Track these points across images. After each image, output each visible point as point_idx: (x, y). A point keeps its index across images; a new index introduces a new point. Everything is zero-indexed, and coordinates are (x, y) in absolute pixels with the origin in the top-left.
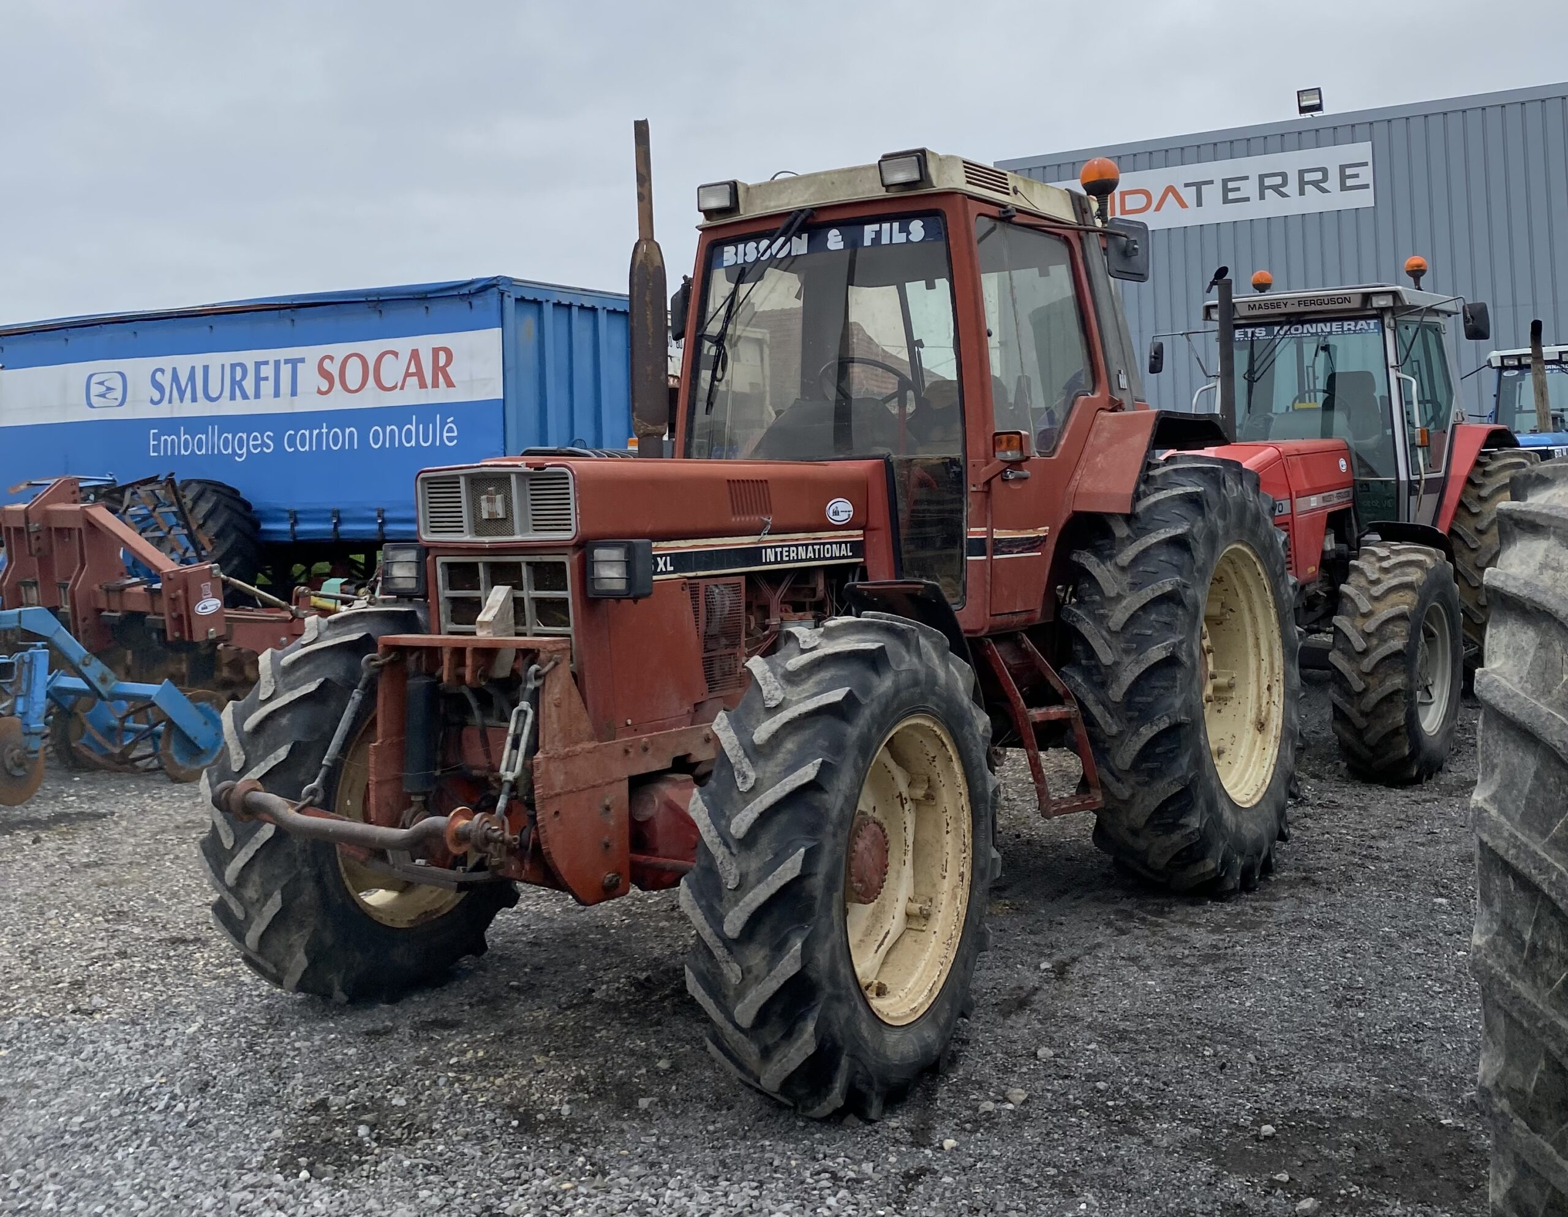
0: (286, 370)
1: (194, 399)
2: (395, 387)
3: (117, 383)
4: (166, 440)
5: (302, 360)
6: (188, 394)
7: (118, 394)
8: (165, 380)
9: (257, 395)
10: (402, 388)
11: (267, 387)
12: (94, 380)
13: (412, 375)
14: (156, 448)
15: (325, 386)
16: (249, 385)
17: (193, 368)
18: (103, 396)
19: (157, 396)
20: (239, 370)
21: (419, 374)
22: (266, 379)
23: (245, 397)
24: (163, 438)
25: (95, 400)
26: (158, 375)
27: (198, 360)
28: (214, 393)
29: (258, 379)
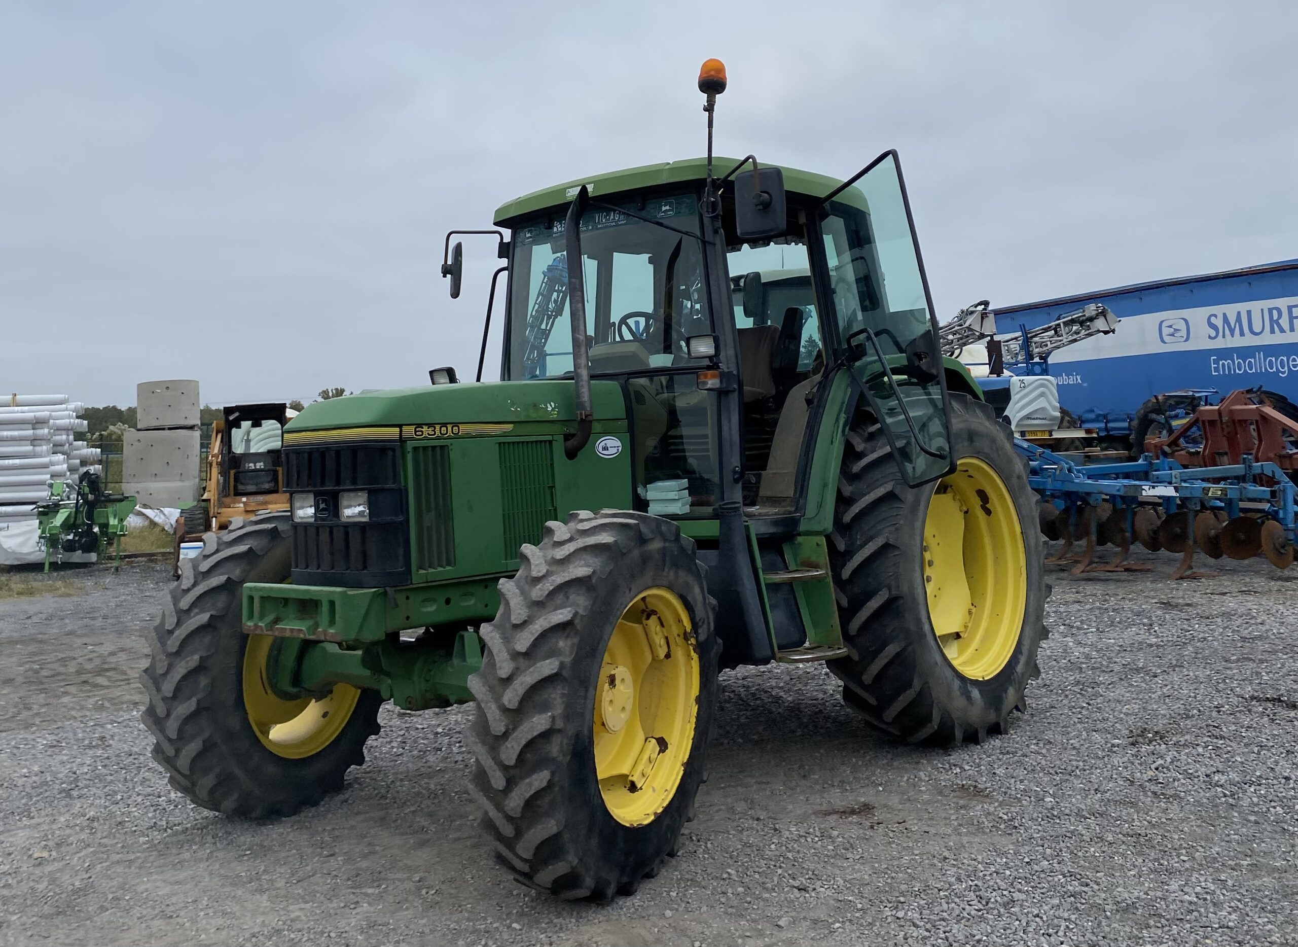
1: (1242, 334)
3: (1182, 326)
6: (1237, 331)
7: (1184, 333)
8: (1218, 322)
9: (1292, 330)
12: (1164, 325)
14: (1217, 370)
16: (1284, 322)
17: (1239, 313)
18: (1172, 335)
19: (1213, 334)
20: (1275, 313)
23: (1282, 331)
24: (1221, 363)
25: (1166, 338)
26: (1213, 319)
27: (1243, 307)
28: (1257, 329)
29: (1292, 318)
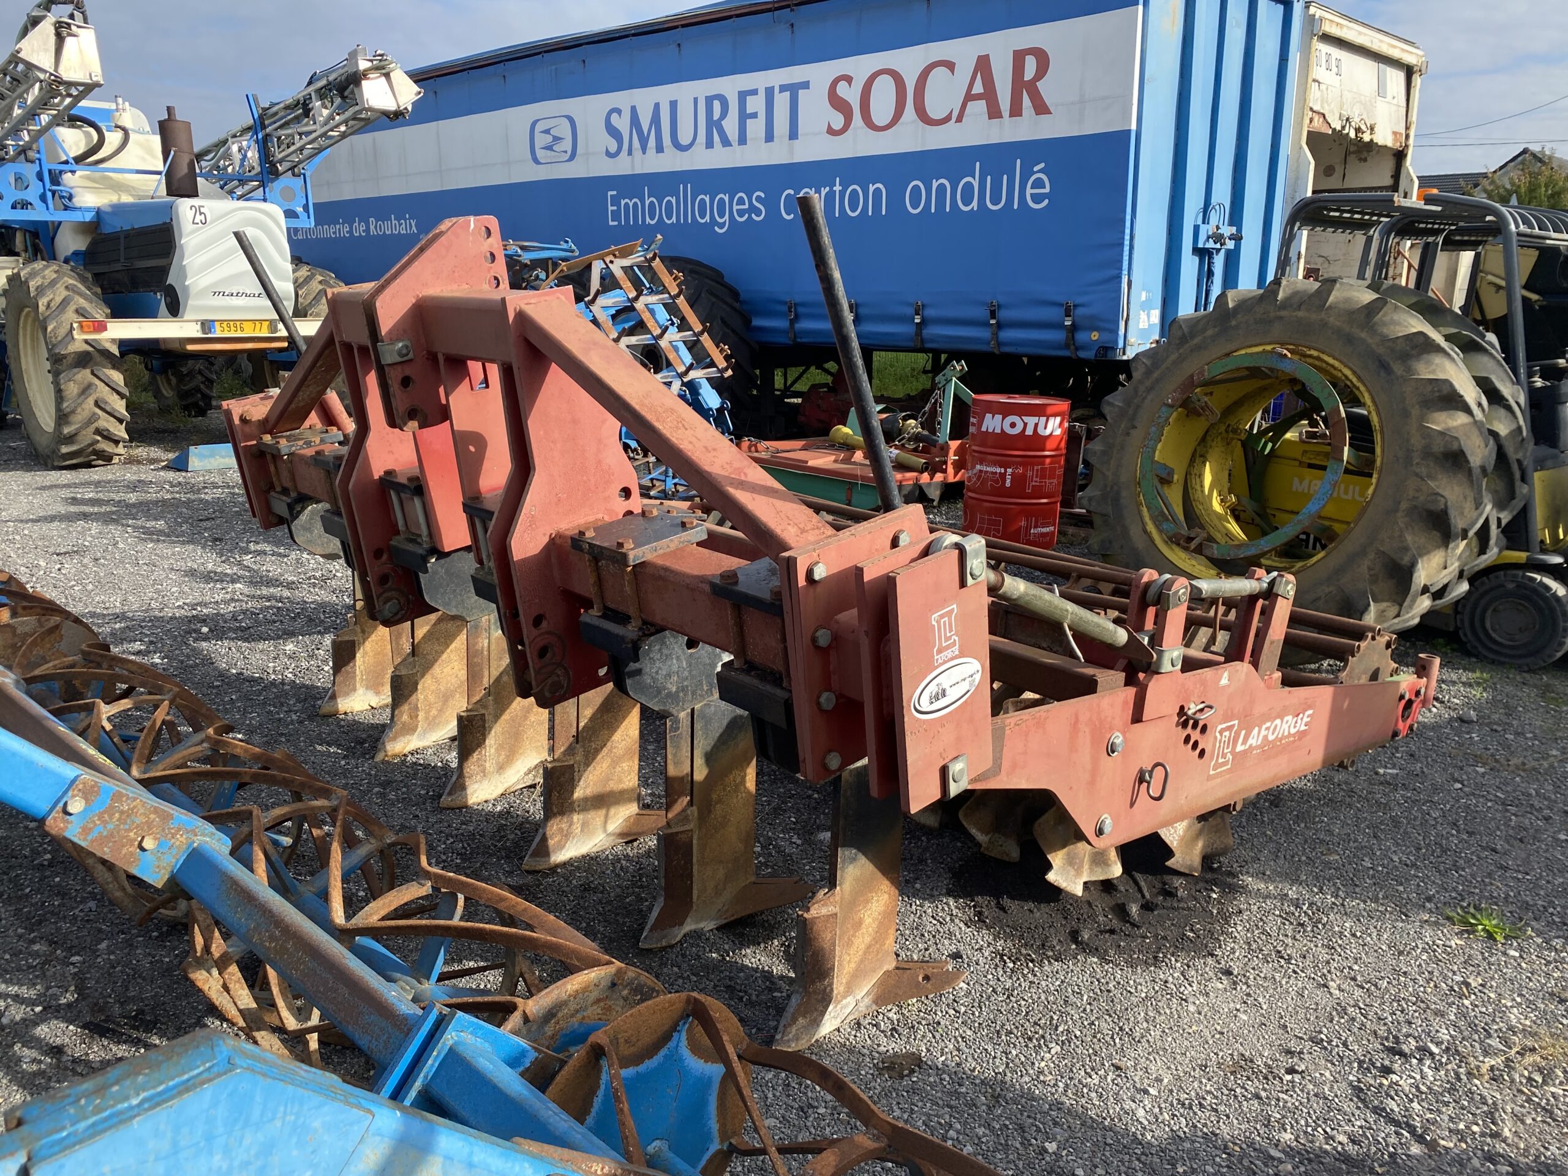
0: (782, 101)
1: (660, 149)
2: (947, 119)
3: (564, 130)
4: (627, 204)
5: (806, 85)
6: (652, 142)
7: (567, 145)
8: (622, 123)
9: (742, 140)
10: (959, 119)
11: (757, 128)
12: (540, 127)
13: (978, 97)
14: (616, 215)
15: (838, 121)
16: (731, 125)
17: (657, 106)
18: (549, 148)
19: (613, 146)
20: (717, 105)
21: (990, 95)
22: (754, 115)
23: (726, 142)
24: (623, 202)
25: (541, 154)
26: (614, 117)
27: (663, 94)
28: (685, 138)
29: (744, 116)
